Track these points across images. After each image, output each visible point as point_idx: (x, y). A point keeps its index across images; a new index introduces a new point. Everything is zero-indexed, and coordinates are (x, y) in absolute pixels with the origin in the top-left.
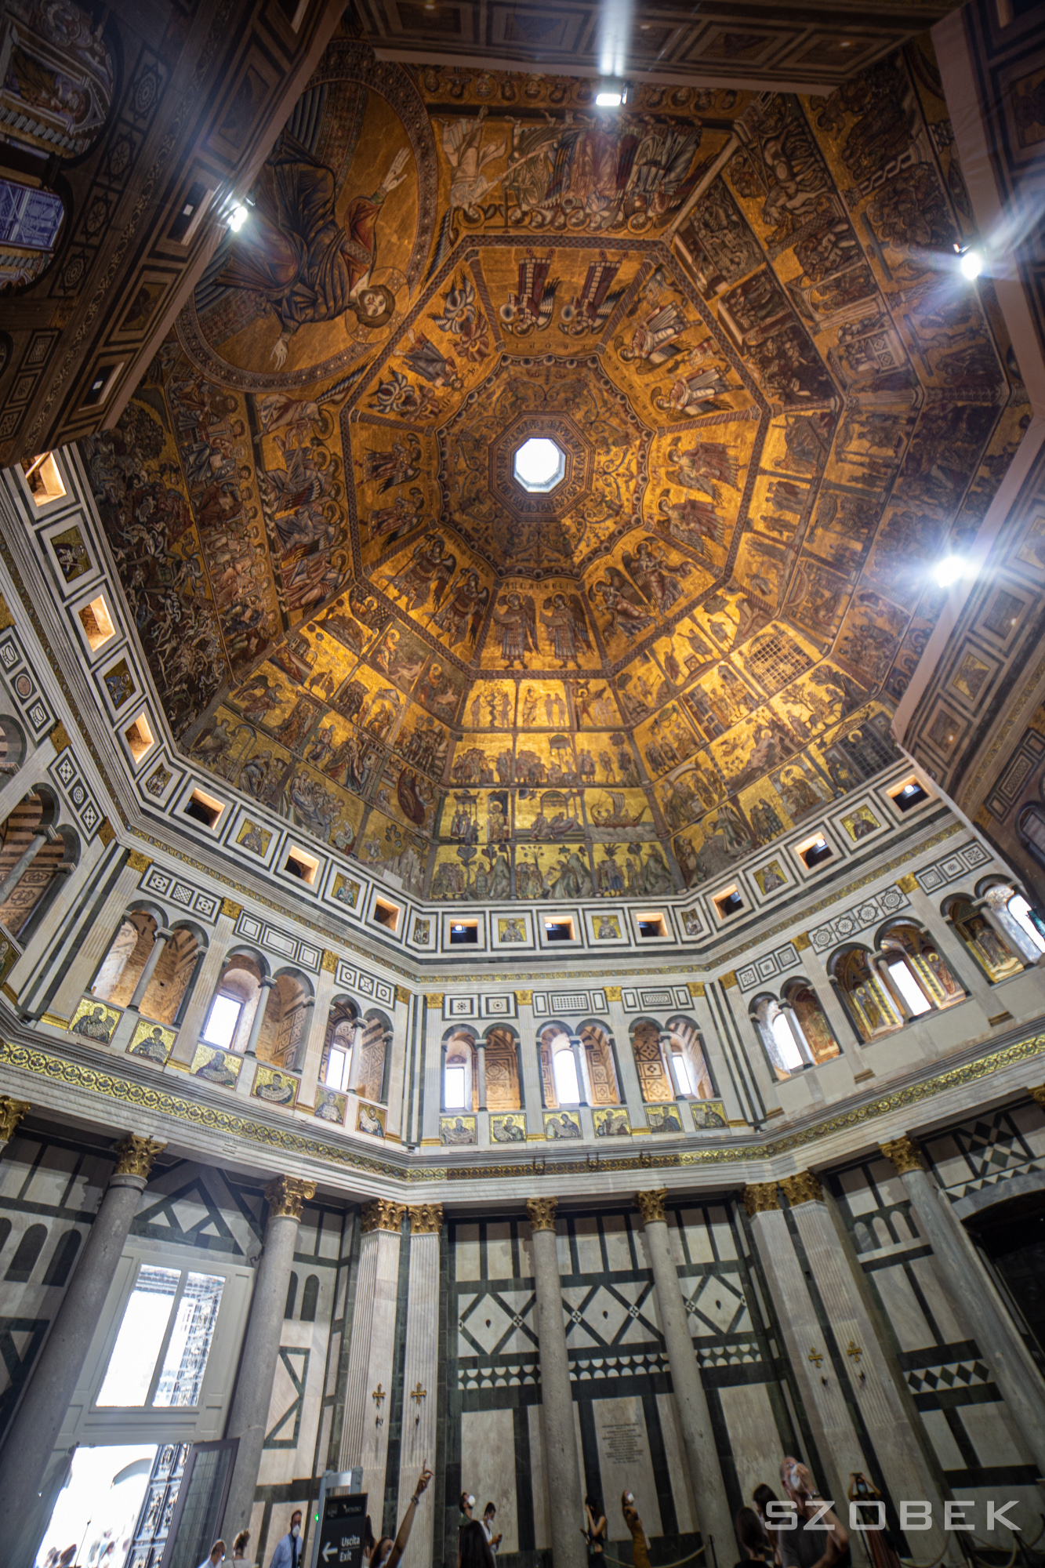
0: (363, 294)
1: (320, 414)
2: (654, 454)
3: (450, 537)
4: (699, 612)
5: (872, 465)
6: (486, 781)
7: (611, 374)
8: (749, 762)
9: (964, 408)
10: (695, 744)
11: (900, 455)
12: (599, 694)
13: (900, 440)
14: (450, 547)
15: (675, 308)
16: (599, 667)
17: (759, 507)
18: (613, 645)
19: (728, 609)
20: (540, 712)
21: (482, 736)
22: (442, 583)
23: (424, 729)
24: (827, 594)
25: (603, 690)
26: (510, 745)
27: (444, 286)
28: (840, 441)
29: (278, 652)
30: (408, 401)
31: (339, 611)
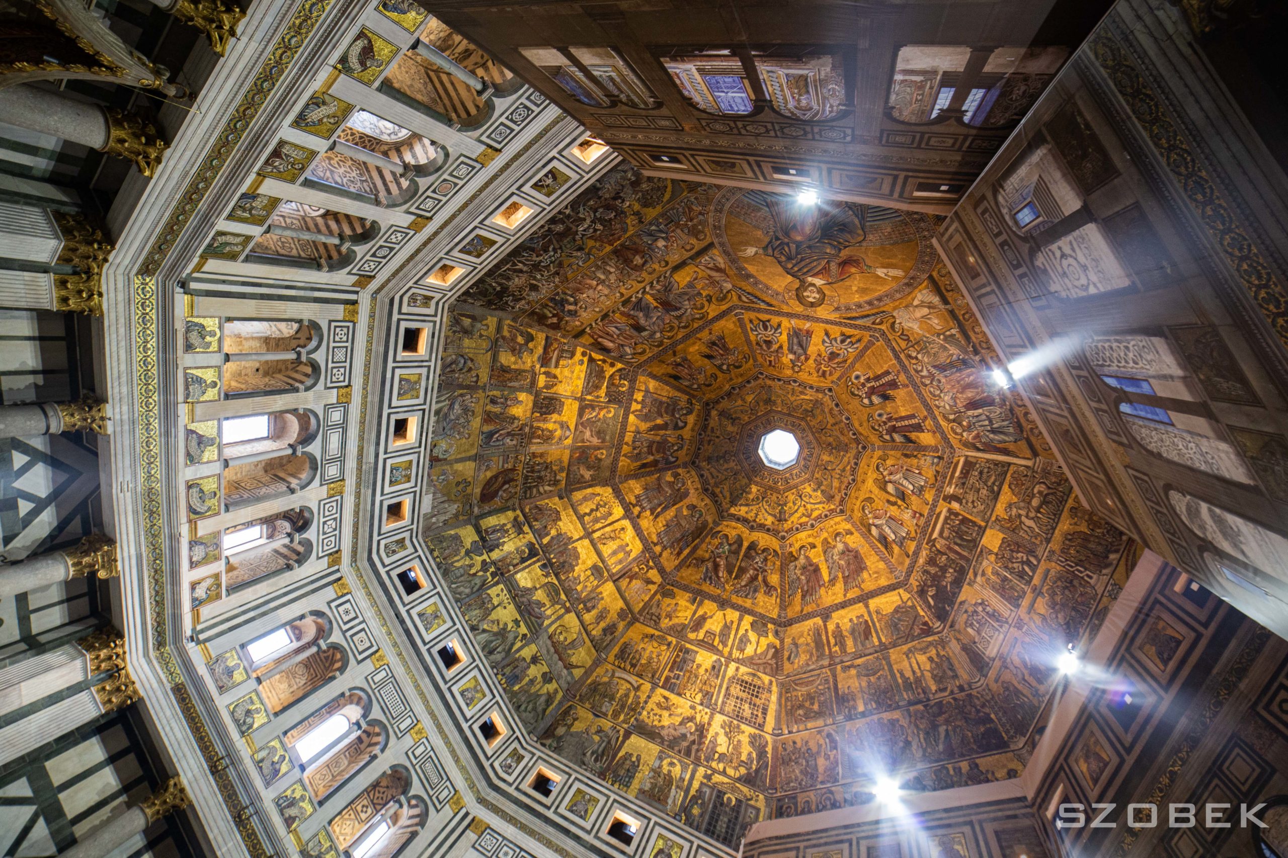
0: (814, 285)
1: (728, 292)
2: (832, 522)
3: (698, 416)
4: (748, 619)
5: (918, 680)
6: (540, 534)
7: (863, 464)
8: (663, 727)
9: (992, 721)
10: (653, 676)
11: (937, 696)
12: (649, 582)
13: (945, 689)
14: (691, 419)
15: (926, 482)
16: (668, 570)
17: (843, 617)
18: (689, 571)
19: (762, 639)
20: (612, 546)
21: (572, 513)
22: (665, 427)
23: (554, 468)
24: (816, 707)
25: (654, 583)
26: (576, 537)
27: (848, 331)
28: (918, 646)
29: (556, 340)
30: (769, 343)
31: (606, 367)
